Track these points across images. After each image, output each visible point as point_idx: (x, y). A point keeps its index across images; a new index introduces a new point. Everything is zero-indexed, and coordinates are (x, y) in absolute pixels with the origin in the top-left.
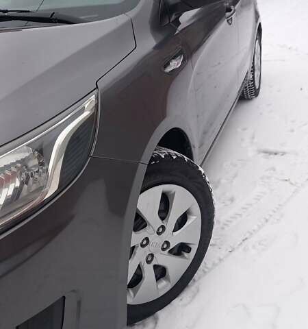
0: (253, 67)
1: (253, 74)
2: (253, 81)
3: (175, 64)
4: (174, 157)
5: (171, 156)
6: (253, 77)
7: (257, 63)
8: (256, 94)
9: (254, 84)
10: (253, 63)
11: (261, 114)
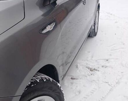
0: (95, 23)
1: (95, 27)
2: (94, 29)
3: (49, 28)
4: (45, 80)
5: (43, 80)
6: (95, 28)
7: (97, 21)
8: (95, 35)
9: (95, 31)
10: (95, 22)
11: (97, 45)
